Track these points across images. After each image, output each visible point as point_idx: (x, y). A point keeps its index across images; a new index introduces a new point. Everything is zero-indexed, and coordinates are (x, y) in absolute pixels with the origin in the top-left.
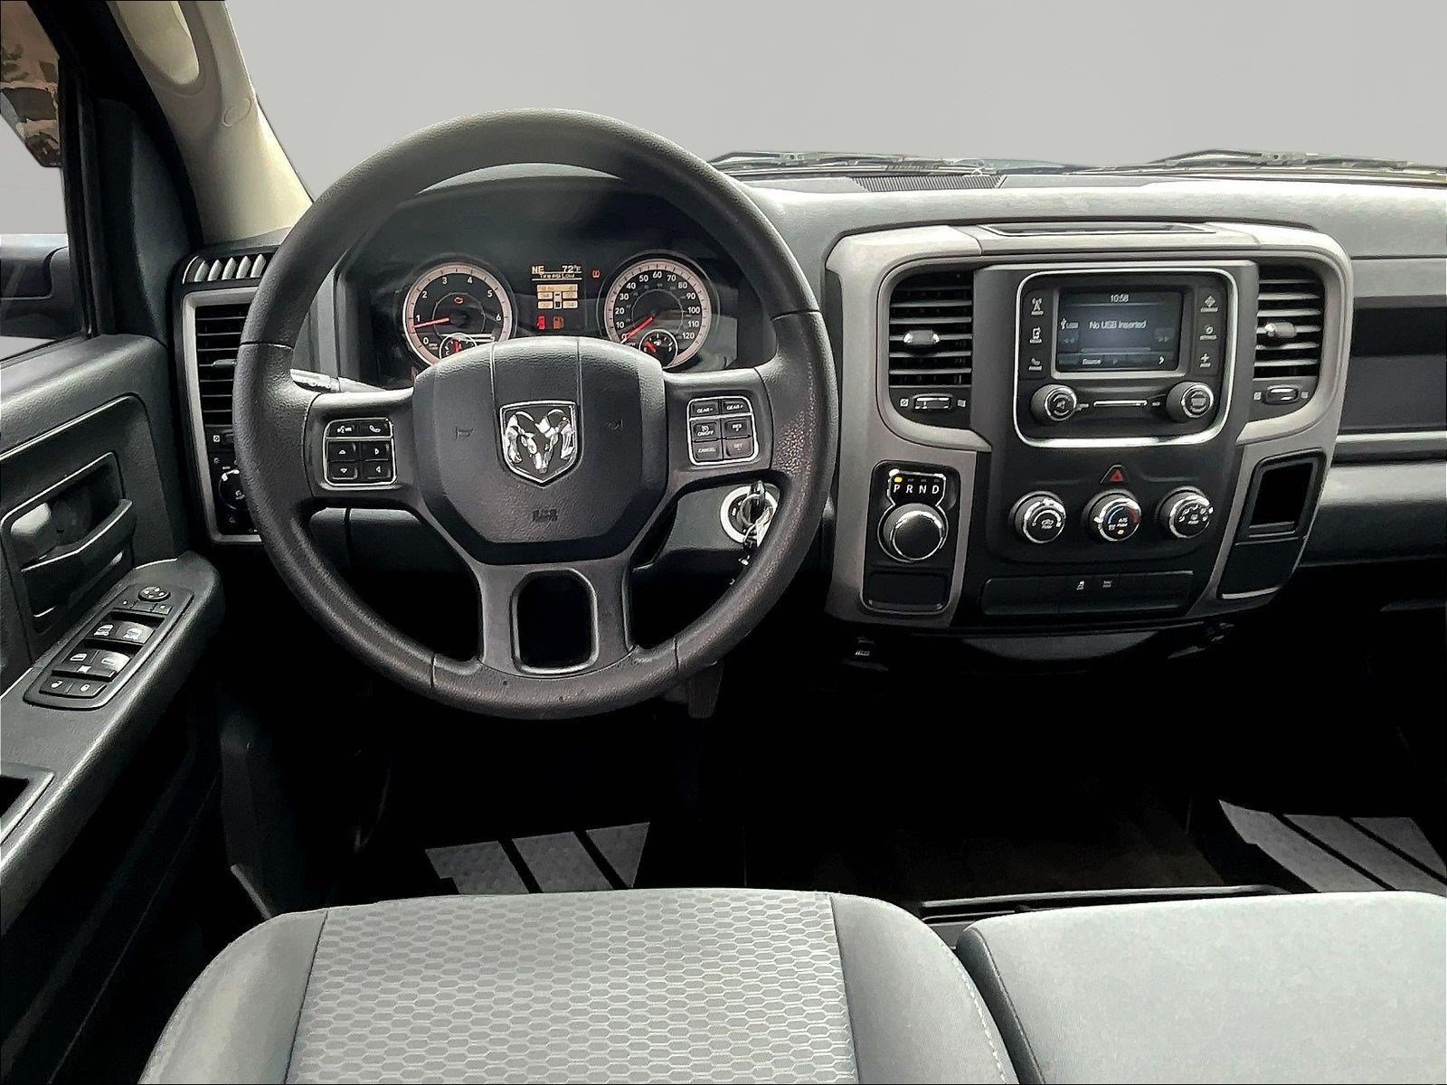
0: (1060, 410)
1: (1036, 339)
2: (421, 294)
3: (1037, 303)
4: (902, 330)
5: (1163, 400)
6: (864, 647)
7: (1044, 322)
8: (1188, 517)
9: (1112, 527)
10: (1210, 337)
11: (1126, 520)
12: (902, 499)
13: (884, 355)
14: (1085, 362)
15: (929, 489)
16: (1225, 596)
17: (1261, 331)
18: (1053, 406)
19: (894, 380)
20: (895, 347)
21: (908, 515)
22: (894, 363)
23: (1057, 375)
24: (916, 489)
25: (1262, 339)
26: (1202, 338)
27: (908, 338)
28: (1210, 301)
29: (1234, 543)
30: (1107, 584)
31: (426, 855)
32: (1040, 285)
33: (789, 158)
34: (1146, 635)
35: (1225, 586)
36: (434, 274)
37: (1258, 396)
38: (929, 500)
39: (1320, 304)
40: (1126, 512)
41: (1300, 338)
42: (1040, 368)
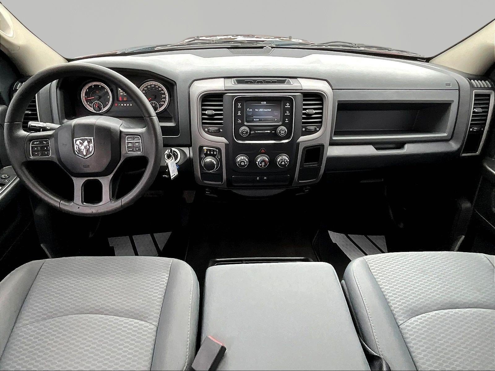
0: (244, 134)
1: (239, 114)
2: (86, 90)
3: (239, 104)
4: (206, 110)
5: (276, 131)
6: (208, 191)
7: (242, 110)
8: (281, 162)
9: (260, 165)
10: (288, 114)
11: (264, 163)
12: (207, 155)
13: (200, 117)
14: (254, 120)
15: (214, 153)
16: (300, 181)
17: (303, 112)
18: (242, 133)
19: (203, 123)
20: (203, 114)
21: (209, 159)
22: (203, 119)
23: (246, 123)
24: (210, 153)
25: (304, 114)
26: (286, 114)
27: (206, 112)
28: (288, 104)
29: (300, 168)
30: (265, 178)
31: (108, 239)
32: (239, 100)
33: (212, 41)
34: (282, 190)
35: (300, 178)
36: (90, 85)
37: (304, 129)
38: (214, 156)
39: (322, 104)
40: (263, 161)
41: (316, 114)
42: (241, 122)
